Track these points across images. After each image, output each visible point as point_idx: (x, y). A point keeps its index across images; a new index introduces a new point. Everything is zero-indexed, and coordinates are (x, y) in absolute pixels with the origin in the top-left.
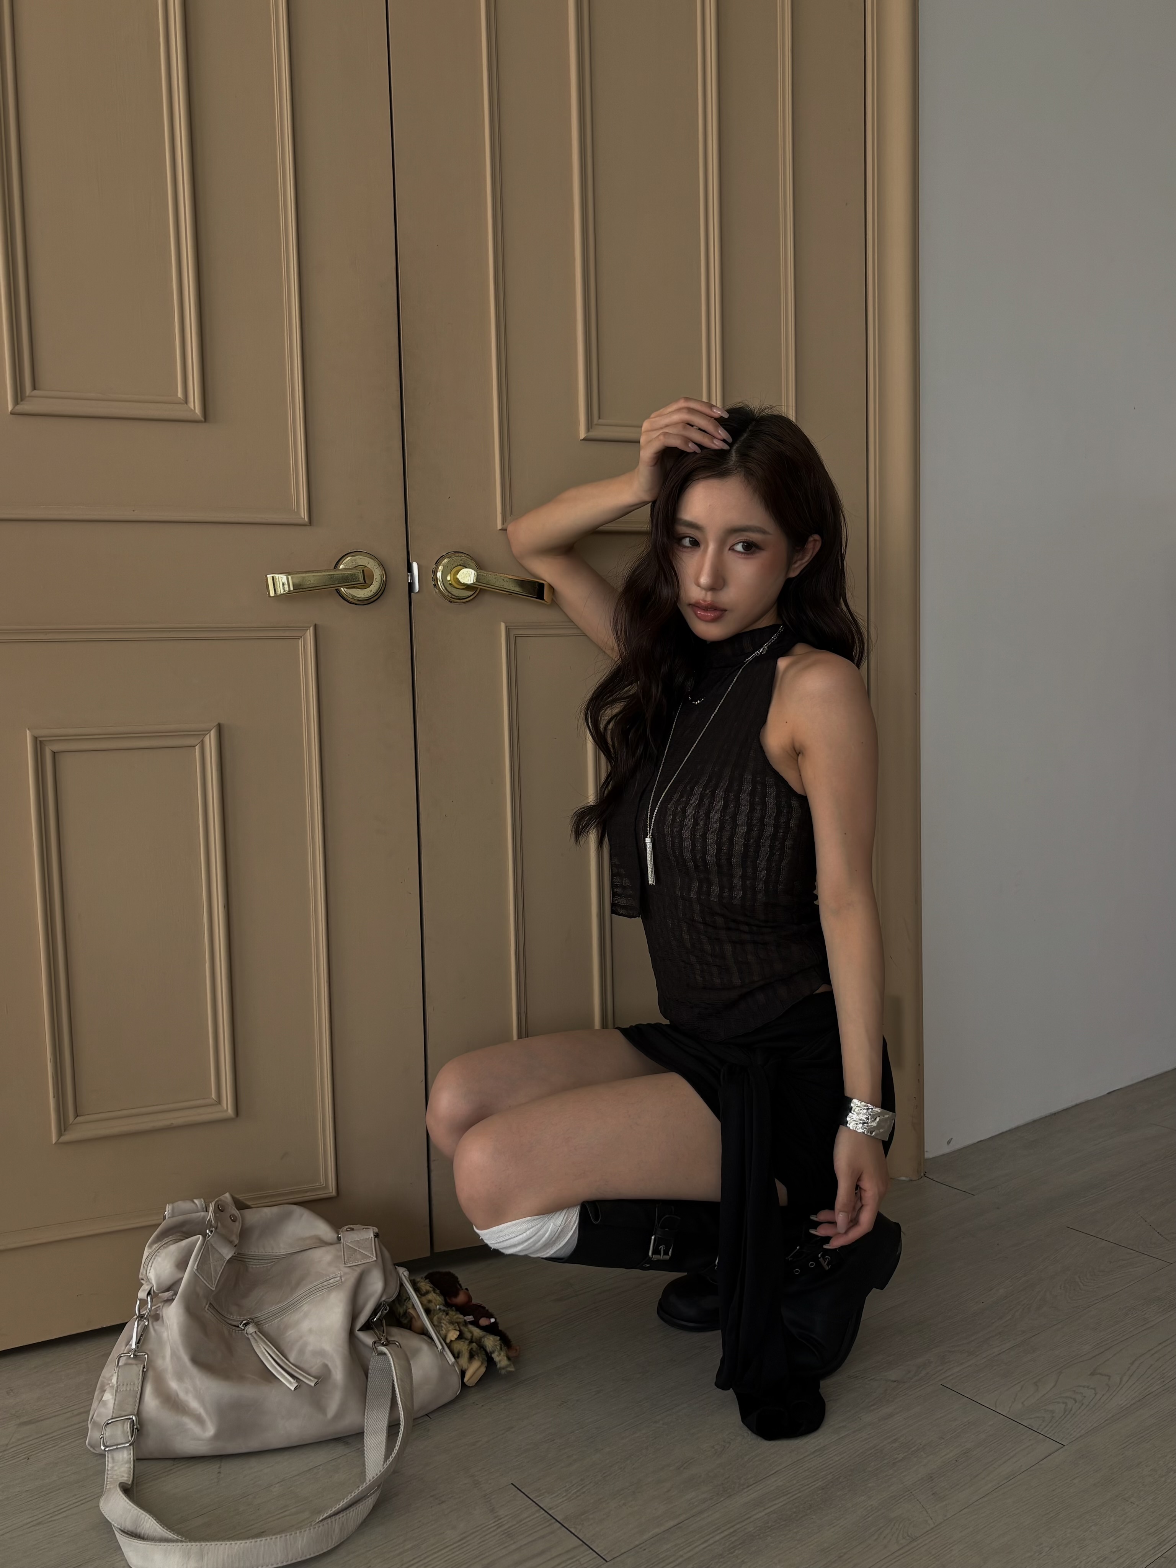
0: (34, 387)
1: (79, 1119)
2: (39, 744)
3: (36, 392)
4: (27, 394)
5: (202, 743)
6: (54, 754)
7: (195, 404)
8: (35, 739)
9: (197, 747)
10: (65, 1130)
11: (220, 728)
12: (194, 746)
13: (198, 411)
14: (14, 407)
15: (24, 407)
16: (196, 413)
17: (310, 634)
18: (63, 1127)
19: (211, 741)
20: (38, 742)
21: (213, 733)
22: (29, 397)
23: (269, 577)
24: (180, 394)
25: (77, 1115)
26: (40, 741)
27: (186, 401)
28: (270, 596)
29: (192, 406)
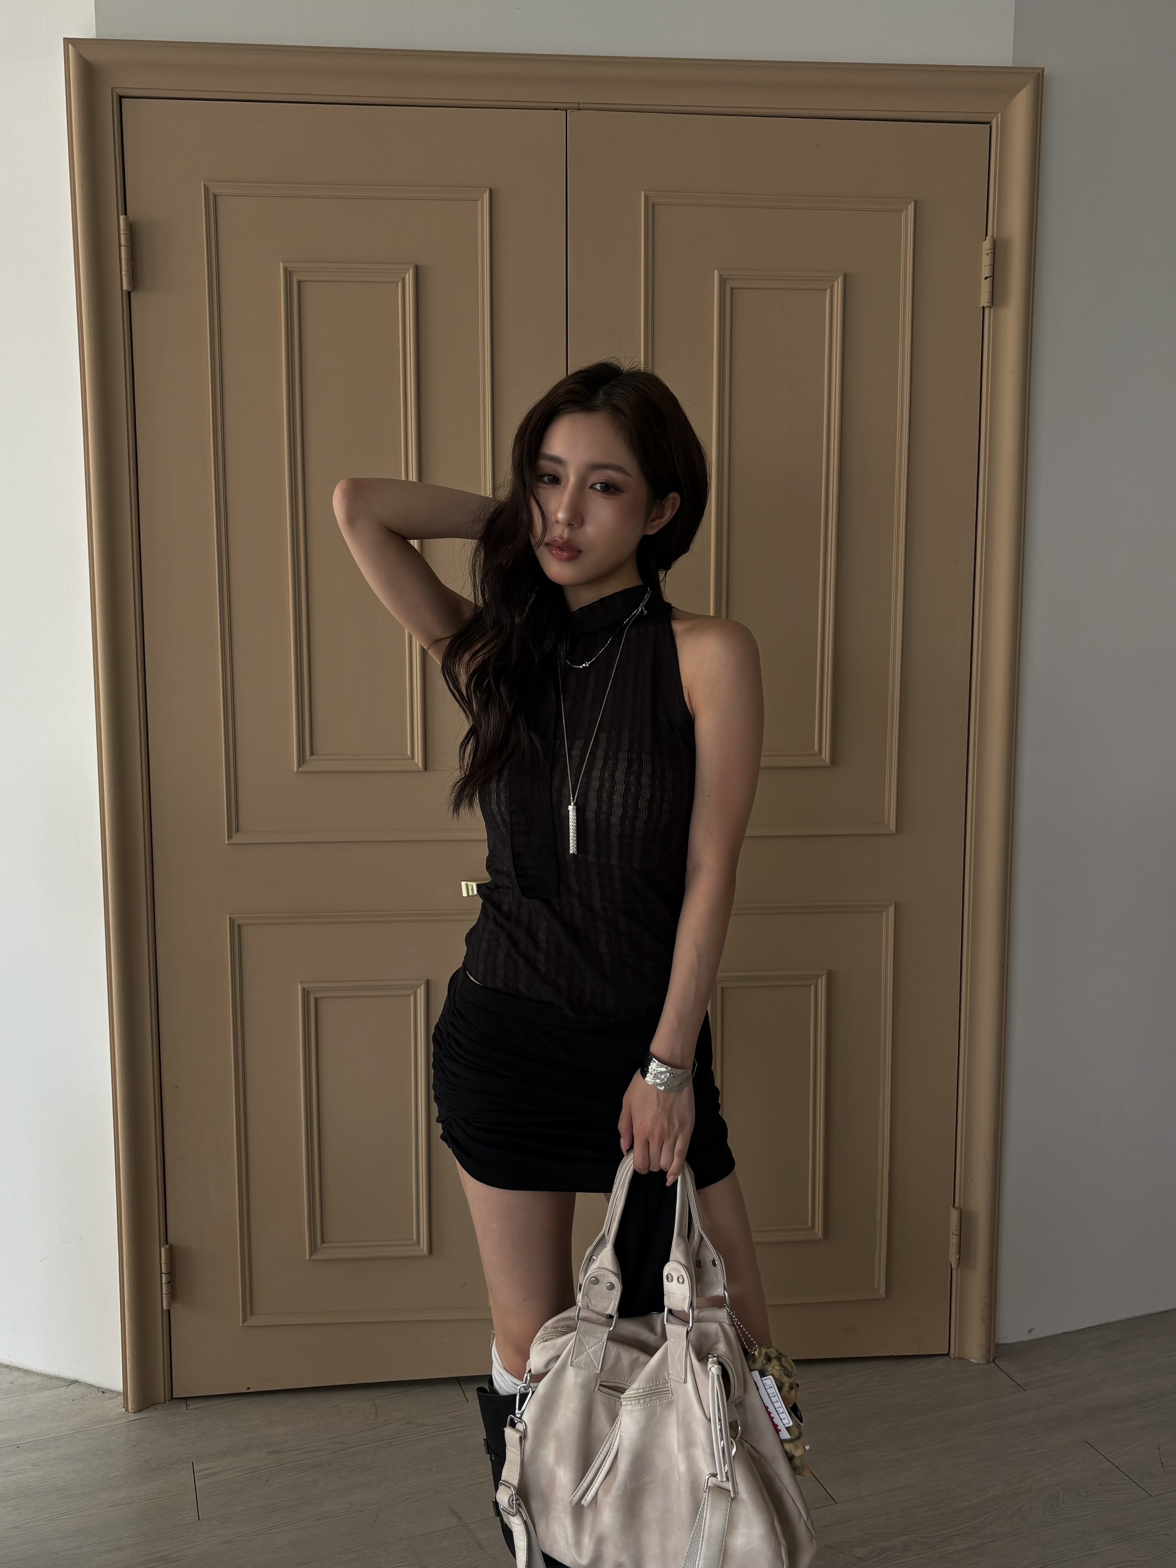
0: (312, 754)
1: (324, 1245)
2: (306, 993)
3: (313, 757)
4: (306, 758)
5: (415, 993)
6: (316, 999)
7: (418, 759)
8: (304, 989)
9: (412, 997)
10: (315, 1252)
11: (428, 983)
12: (410, 995)
13: (420, 765)
14: (298, 769)
15: (304, 768)
16: (419, 767)
18: (313, 1250)
19: (421, 992)
20: (306, 992)
21: (422, 987)
22: (308, 760)
23: (463, 884)
24: (409, 753)
25: (323, 1242)
26: (307, 991)
27: (413, 758)
28: (463, 897)
29: (416, 761)
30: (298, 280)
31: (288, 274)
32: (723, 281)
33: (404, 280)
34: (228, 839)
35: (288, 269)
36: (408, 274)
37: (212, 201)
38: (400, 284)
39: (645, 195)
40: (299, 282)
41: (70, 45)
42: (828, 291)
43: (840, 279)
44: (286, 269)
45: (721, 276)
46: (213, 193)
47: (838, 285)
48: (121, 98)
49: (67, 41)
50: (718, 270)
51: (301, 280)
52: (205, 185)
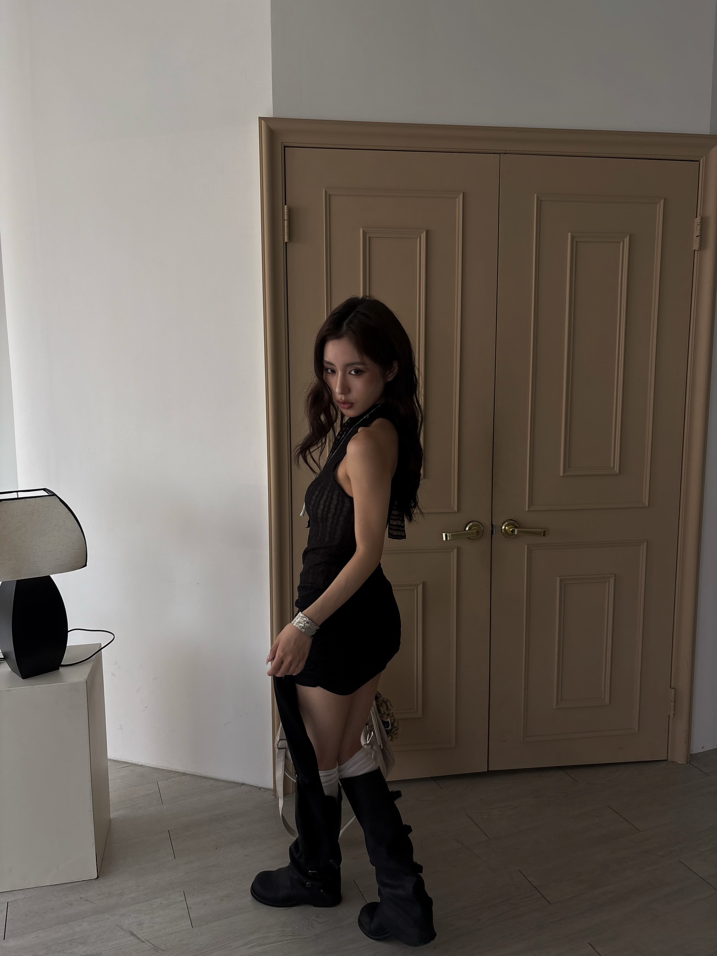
5: (417, 588)
11: (424, 584)
12: (414, 590)
17: (455, 550)
19: (420, 588)
21: (421, 585)
23: (444, 534)
28: (443, 540)
30: (369, 237)
31: (365, 234)
32: (573, 238)
33: (420, 237)
35: (365, 231)
36: (423, 234)
37: (328, 197)
38: (418, 239)
39: (537, 196)
41: (262, 121)
42: (622, 243)
43: (628, 237)
44: (363, 231)
45: (572, 236)
46: (329, 194)
47: (627, 240)
48: (285, 147)
49: (261, 119)
50: (570, 233)
51: (371, 236)
52: (325, 190)
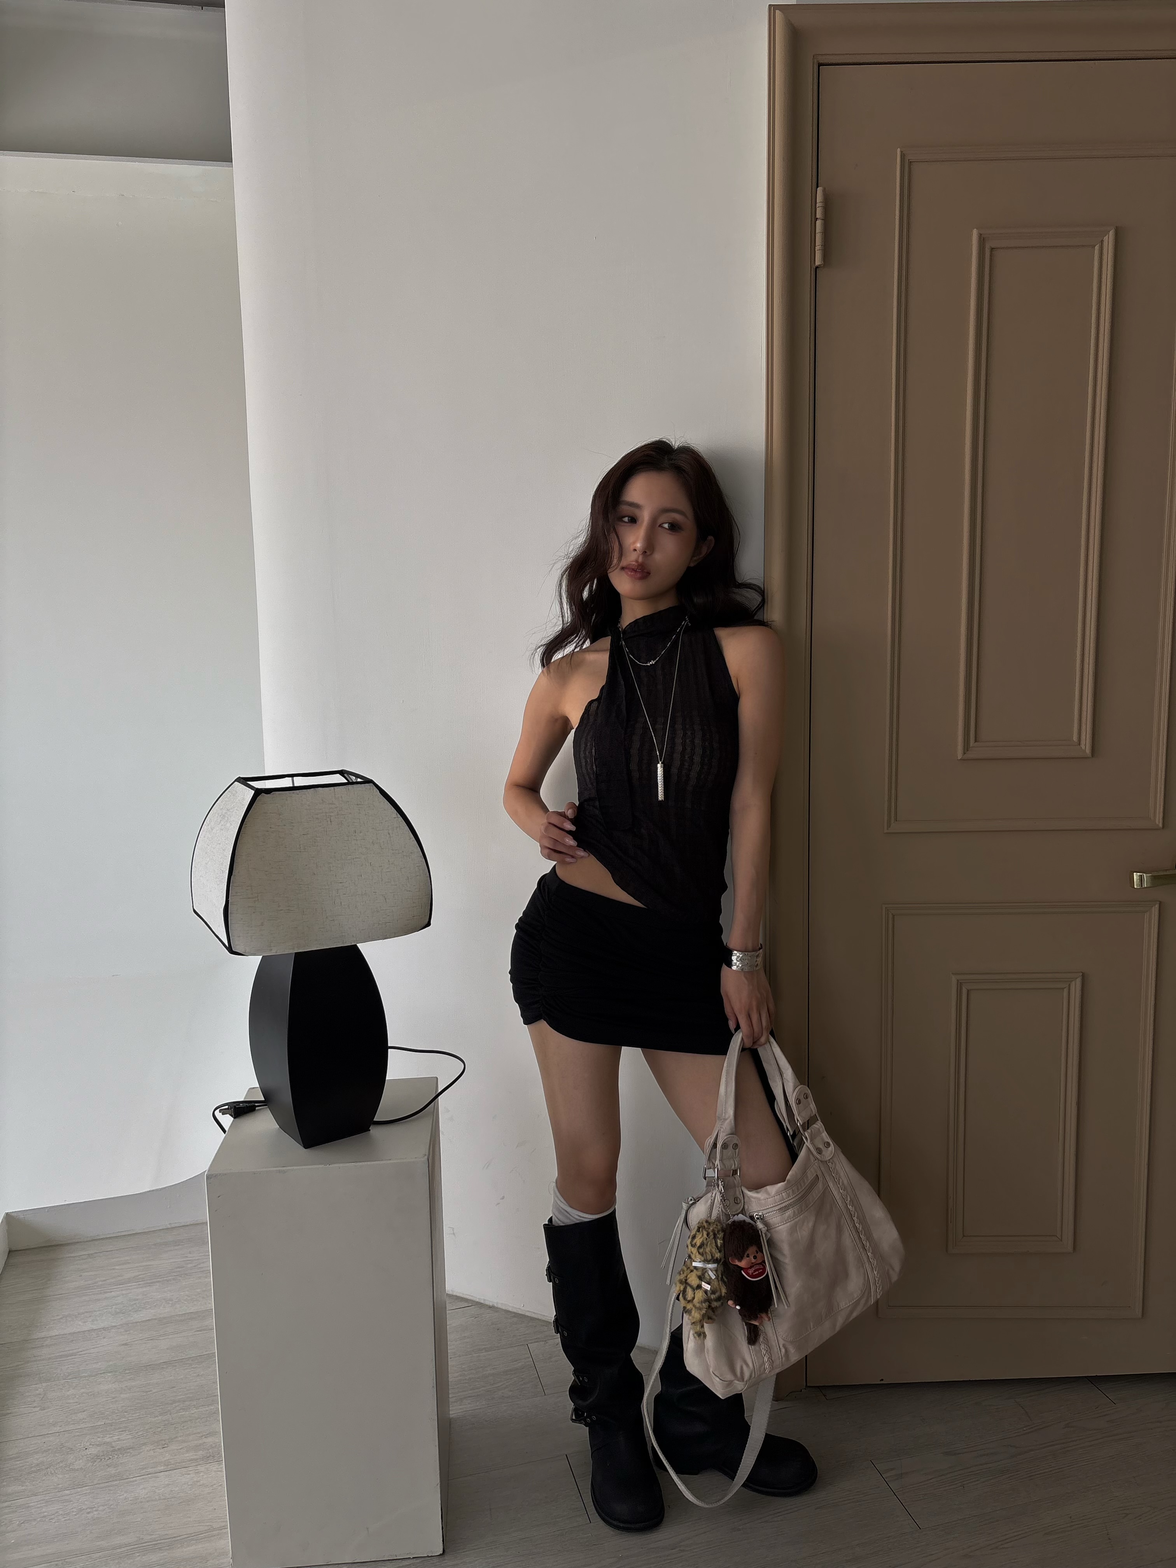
0: (976, 741)
1: (965, 1238)
3: (978, 744)
4: (971, 745)
5: (1070, 987)
6: (969, 992)
7: (1086, 746)
8: (957, 981)
9: (1065, 989)
10: (956, 1245)
11: (1083, 977)
12: (1063, 989)
13: (1088, 751)
14: (963, 756)
15: (970, 755)
16: (1087, 753)
17: (1156, 909)
18: (955, 1243)
19: (1076, 985)
20: (959, 984)
21: (1078, 980)
22: (972, 747)
23: (1136, 876)
24: (1075, 738)
25: (963, 1235)
27: (1080, 743)
28: (1134, 888)
29: (1083, 747)
30: (992, 246)
31: (982, 240)
33: (1102, 241)
34: (887, 829)
35: (983, 236)
36: (1108, 236)
37: (908, 166)
38: (1099, 246)
40: (992, 249)
41: (777, 12)
44: (980, 236)
46: (909, 160)
48: (819, 64)
51: (995, 247)
52: (901, 152)
